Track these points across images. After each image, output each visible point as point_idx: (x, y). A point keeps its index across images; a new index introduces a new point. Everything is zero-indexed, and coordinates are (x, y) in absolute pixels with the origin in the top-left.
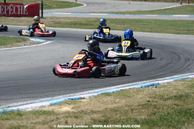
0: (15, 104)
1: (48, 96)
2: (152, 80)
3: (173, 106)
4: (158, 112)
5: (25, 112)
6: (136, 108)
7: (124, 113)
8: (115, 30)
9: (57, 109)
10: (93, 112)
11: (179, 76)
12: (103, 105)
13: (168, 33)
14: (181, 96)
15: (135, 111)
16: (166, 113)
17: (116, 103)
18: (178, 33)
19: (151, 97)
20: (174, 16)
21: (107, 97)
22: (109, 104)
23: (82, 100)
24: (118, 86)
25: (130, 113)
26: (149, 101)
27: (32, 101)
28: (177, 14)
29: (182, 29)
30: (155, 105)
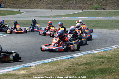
1: (10, 66)
2: (70, 55)
3: (85, 68)
4: (76, 72)
6: (63, 70)
7: (57, 73)
9: (17, 73)
10: (38, 73)
11: (86, 52)
12: (44, 70)
14: (88, 63)
15: (62, 72)
16: (81, 72)
17: (51, 68)
19: (71, 64)
21: (45, 65)
22: (47, 69)
23: (31, 67)
24: (51, 59)
25: (60, 73)
26: (70, 66)
27: (1, 69)
30: (74, 68)
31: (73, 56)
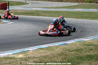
1: (11, 50)
2: (64, 42)
3: (75, 55)
4: (67, 58)
6: (56, 56)
7: (50, 58)
8: (45, 16)
9: (16, 56)
10: (34, 58)
11: (78, 39)
12: (39, 54)
13: (72, 18)
14: (79, 50)
15: (55, 57)
16: (71, 58)
17: (46, 53)
18: (77, 18)
19: (63, 50)
20: (75, 9)
21: (41, 50)
22: (42, 54)
23: (29, 52)
24: (47, 45)
25: (53, 58)
26: (62, 52)
27: (3, 52)
28: (76, 9)
29: (79, 16)
30: (65, 54)
31: (67, 43)
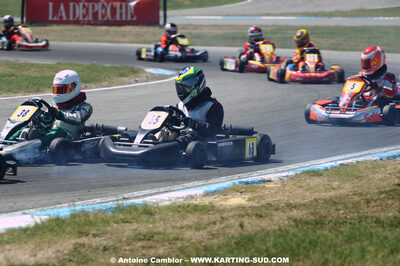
0: (136, 194)
1: (197, 179)
5: (158, 208)
6: (375, 198)
7: (353, 207)
9: (218, 201)
10: (290, 206)
12: (308, 193)
15: (373, 204)
17: (334, 189)
21: (314, 178)
22: (320, 191)
23: (267, 185)
24: (334, 158)
25: (364, 207)
26: (398, 185)
27: (167, 188)
